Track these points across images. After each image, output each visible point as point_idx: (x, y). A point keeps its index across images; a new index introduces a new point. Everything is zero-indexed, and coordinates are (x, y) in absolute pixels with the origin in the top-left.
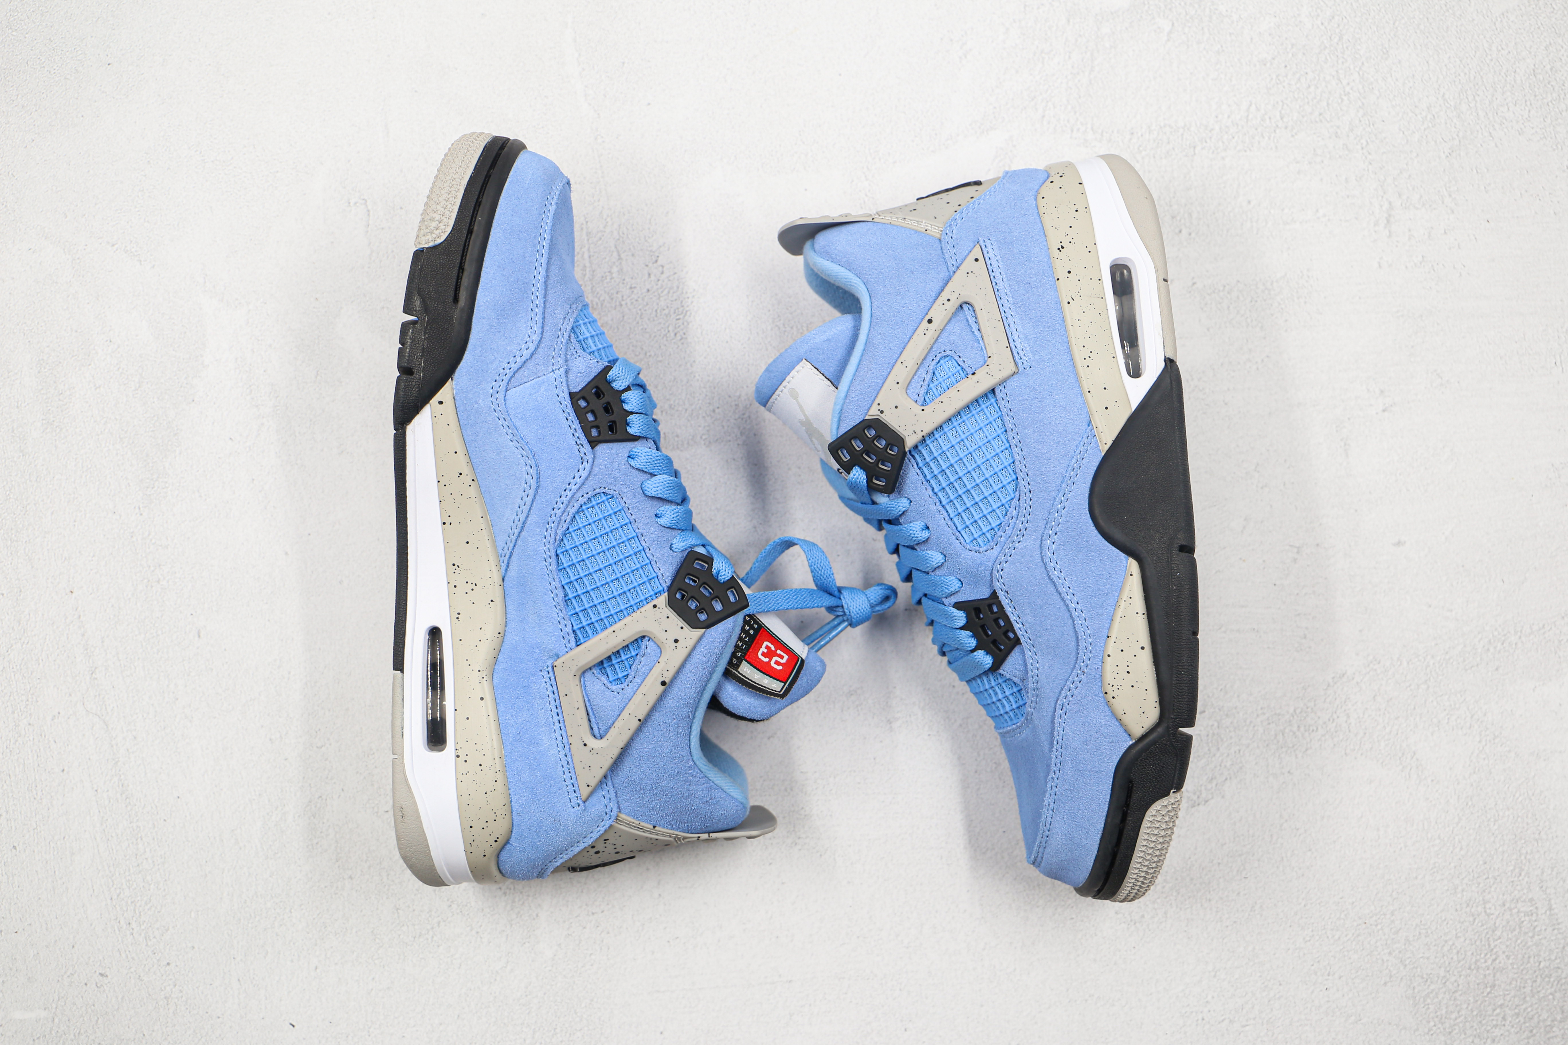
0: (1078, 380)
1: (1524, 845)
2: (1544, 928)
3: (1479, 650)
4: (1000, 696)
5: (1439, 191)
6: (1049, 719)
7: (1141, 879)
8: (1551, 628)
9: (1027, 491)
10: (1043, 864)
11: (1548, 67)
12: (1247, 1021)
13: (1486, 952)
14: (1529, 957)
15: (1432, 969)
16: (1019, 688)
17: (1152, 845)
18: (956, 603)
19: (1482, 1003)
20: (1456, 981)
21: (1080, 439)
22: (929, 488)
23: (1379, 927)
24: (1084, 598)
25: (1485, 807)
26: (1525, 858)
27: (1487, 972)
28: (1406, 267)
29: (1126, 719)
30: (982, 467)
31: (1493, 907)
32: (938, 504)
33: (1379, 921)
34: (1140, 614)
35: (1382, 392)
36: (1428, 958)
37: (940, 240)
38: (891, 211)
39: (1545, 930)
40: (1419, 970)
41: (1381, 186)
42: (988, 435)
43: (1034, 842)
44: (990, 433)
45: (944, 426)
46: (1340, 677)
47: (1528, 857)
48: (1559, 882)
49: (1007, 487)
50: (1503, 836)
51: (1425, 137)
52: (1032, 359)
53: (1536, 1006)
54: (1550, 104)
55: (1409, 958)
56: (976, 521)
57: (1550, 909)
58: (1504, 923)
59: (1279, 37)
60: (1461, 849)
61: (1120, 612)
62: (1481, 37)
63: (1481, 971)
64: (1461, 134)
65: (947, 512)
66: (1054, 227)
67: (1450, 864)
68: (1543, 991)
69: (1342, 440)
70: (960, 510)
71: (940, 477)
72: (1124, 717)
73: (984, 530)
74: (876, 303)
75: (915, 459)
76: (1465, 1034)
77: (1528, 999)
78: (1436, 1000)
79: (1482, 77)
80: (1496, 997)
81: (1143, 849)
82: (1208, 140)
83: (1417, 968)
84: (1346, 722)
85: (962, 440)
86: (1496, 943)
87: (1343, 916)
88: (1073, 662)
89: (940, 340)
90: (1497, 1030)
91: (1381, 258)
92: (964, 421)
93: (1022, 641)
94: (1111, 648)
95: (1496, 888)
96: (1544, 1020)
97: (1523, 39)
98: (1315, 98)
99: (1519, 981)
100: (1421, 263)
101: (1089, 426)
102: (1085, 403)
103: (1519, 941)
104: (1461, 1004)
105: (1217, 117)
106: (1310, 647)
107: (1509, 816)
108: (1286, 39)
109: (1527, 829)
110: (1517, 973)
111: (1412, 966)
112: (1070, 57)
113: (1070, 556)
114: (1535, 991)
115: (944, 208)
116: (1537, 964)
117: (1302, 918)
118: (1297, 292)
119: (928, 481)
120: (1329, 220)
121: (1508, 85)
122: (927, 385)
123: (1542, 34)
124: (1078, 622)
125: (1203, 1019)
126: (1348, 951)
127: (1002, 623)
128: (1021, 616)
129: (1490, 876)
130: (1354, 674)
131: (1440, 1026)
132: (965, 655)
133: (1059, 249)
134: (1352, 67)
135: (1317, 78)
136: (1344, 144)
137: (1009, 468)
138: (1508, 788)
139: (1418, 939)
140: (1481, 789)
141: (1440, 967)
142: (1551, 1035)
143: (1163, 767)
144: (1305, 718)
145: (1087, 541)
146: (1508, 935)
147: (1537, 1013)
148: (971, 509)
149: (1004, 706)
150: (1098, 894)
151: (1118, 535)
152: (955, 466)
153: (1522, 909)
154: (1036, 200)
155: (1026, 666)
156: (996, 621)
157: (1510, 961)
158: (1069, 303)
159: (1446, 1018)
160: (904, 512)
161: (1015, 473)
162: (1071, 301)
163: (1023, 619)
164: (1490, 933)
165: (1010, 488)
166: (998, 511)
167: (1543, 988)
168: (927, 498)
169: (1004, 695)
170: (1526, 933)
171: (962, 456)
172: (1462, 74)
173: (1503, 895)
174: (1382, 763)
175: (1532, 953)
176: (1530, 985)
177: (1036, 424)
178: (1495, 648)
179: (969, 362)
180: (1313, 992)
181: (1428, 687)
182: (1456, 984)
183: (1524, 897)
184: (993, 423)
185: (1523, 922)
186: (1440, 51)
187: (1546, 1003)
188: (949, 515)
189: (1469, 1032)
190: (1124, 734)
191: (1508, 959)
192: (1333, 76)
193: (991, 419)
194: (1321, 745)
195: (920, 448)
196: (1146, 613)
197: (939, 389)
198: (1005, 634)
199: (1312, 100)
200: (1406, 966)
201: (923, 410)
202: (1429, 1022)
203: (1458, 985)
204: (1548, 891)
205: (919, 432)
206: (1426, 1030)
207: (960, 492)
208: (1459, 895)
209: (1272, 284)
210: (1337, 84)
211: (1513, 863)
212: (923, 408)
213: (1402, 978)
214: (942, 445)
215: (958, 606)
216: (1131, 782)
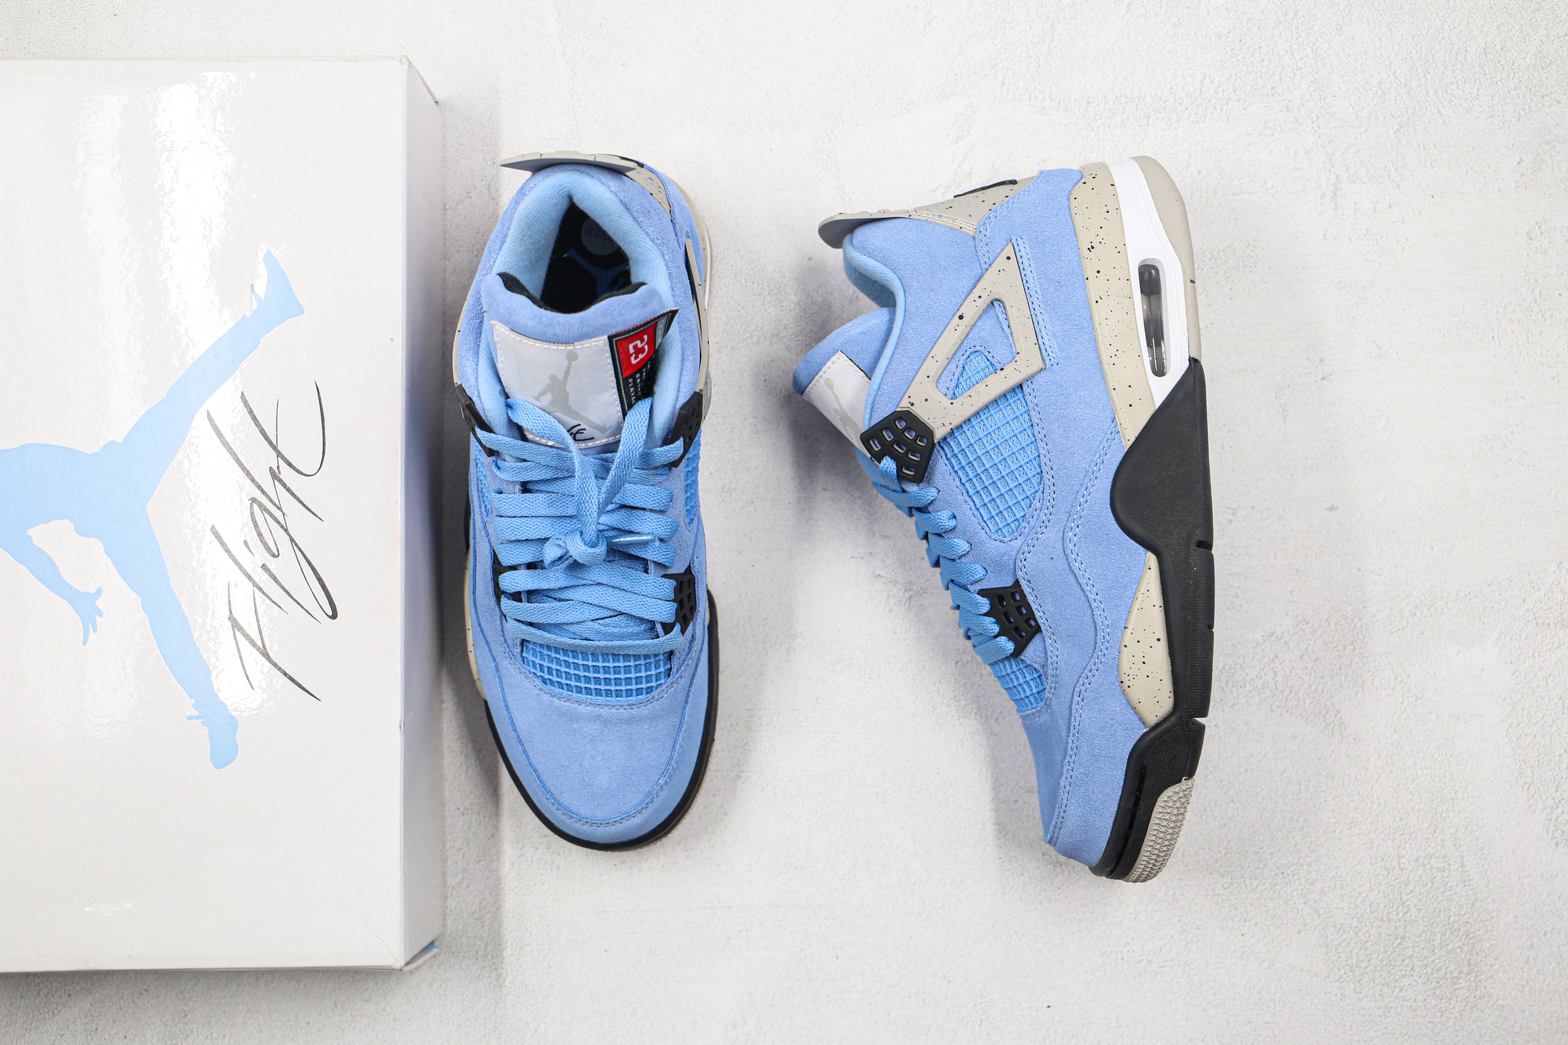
0: (1104, 377)
1: (1440, 804)
2: (1455, 884)
3: (1406, 614)
4: (1021, 681)
5: (1386, 166)
6: (1067, 705)
7: (1153, 862)
8: (1477, 595)
9: (1051, 484)
10: (1058, 844)
11: (1499, 46)
12: (1164, 962)
13: (1398, 905)
14: (1440, 911)
15: (1345, 919)
16: (1039, 674)
17: (1163, 829)
18: (981, 590)
19: (1392, 953)
20: (1367, 932)
21: (1104, 435)
22: (957, 479)
23: (1296, 877)
24: (1103, 590)
25: (1404, 766)
26: (1441, 816)
27: (1399, 924)
28: (1351, 240)
29: (1141, 708)
30: (1008, 460)
31: (1407, 863)
32: (965, 494)
33: (1296, 872)
34: (1157, 607)
35: (1322, 360)
36: (1342, 909)
37: (974, 238)
38: (928, 208)
39: (1457, 885)
40: (1332, 919)
41: (1330, 160)
42: (1014, 429)
43: (1050, 823)
44: (1016, 427)
45: (972, 420)
46: (1269, 636)
47: (1444, 815)
48: (1471, 841)
49: (1032, 480)
50: (1420, 794)
51: (1374, 113)
52: (1060, 356)
53: (1444, 958)
54: (1499, 83)
55: (1323, 908)
56: (1001, 512)
57: (1463, 866)
58: (1417, 878)
59: (1236, 11)
60: (1379, 805)
61: (1137, 605)
62: (1434, 15)
63: (1392, 923)
64: (1410, 111)
65: (974, 502)
66: (1085, 228)
67: (1367, 819)
68: (1452, 944)
69: (1280, 406)
70: (986, 501)
71: (967, 468)
72: (1138, 706)
73: (1009, 521)
74: (910, 298)
75: (943, 450)
76: (1374, 982)
77: (1436, 951)
78: (1347, 949)
79: (1433, 55)
80: (1405, 948)
81: (1155, 833)
82: (1162, 111)
83: (1330, 918)
84: (1273, 679)
85: (989, 433)
86: (1408, 896)
87: (1261, 865)
88: (1091, 651)
89: (971, 336)
90: (1405, 980)
91: (1326, 230)
92: (991, 415)
93: (1043, 628)
94: (1128, 639)
95: (1411, 844)
96: (1452, 972)
97: (1475, 18)
98: (1268, 72)
99: (1429, 933)
100: (1365, 236)
101: (1113, 422)
102: (1110, 400)
103: (1431, 896)
104: (1371, 954)
105: (1171, 88)
106: (1241, 606)
107: (1427, 775)
108: (1242, 13)
109: (1444, 788)
110: (1427, 926)
111: (1326, 916)
112: (1031, 27)
113: (1091, 548)
114: (1443, 944)
115: (979, 206)
116: (1447, 918)
117: (1222, 866)
118: (1243, 261)
119: (956, 472)
120: (1277, 191)
121: (1458, 64)
122: (957, 380)
123: (1494, 14)
124: (1097, 612)
125: (1122, 959)
126: (1265, 899)
127: (1024, 612)
128: (1042, 604)
129: (1406, 833)
130: (1283, 633)
131: (1350, 974)
132: (988, 641)
133: (1089, 249)
134: (1305, 42)
135: (1271, 52)
136: (1294, 118)
137: (1034, 461)
138: (1428, 748)
139: (1333, 890)
140: (1401, 749)
141: (1353, 918)
142: (1458, 986)
143: (1175, 755)
144: (1234, 674)
145: (1107, 534)
146: (1420, 889)
147: (1445, 965)
148: (997, 500)
149: (1024, 691)
150: (1112, 874)
151: (1138, 529)
152: (982, 458)
153: (1435, 866)
154: (1068, 200)
155: (1046, 653)
156: (1019, 608)
157: (1421, 914)
158: (1097, 302)
159: (1356, 966)
160: (932, 501)
161: (1040, 467)
162: (1099, 300)
163: (1044, 608)
164: (1403, 887)
165: (1035, 481)
166: (1022, 503)
167: (1452, 942)
168: (954, 488)
169: (1025, 680)
170: (1438, 888)
171: (989, 448)
172: (1414, 52)
173: (1418, 851)
174: (1306, 720)
175: (1442, 907)
176: (1439, 938)
177: (1061, 419)
178: (1421, 612)
179: (998, 358)
180: (1229, 937)
181: (1354, 649)
182: (1367, 935)
183: (1438, 853)
184: (1020, 417)
185: (1435, 877)
186: (1393, 29)
187: (1453, 956)
188: (975, 505)
189: (1378, 981)
190: (1139, 722)
191: (1419, 912)
192: (1287, 51)
193: (1018, 414)
194: (1248, 701)
195: (948, 440)
196: (1163, 606)
197: (968, 383)
198: (1027, 621)
199: (1265, 74)
200: (1320, 915)
201: (952, 403)
202: (1339, 970)
203: (1370, 936)
204: (1461, 849)
205: (947, 424)
206: (1337, 978)
207: (987, 484)
208: (1375, 850)
209: (1218, 253)
210: (1290, 59)
211: (1428, 820)
212: (952, 401)
213: (1315, 927)
214: (970, 437)
215: (983, 593)
216: (1144, 768)
